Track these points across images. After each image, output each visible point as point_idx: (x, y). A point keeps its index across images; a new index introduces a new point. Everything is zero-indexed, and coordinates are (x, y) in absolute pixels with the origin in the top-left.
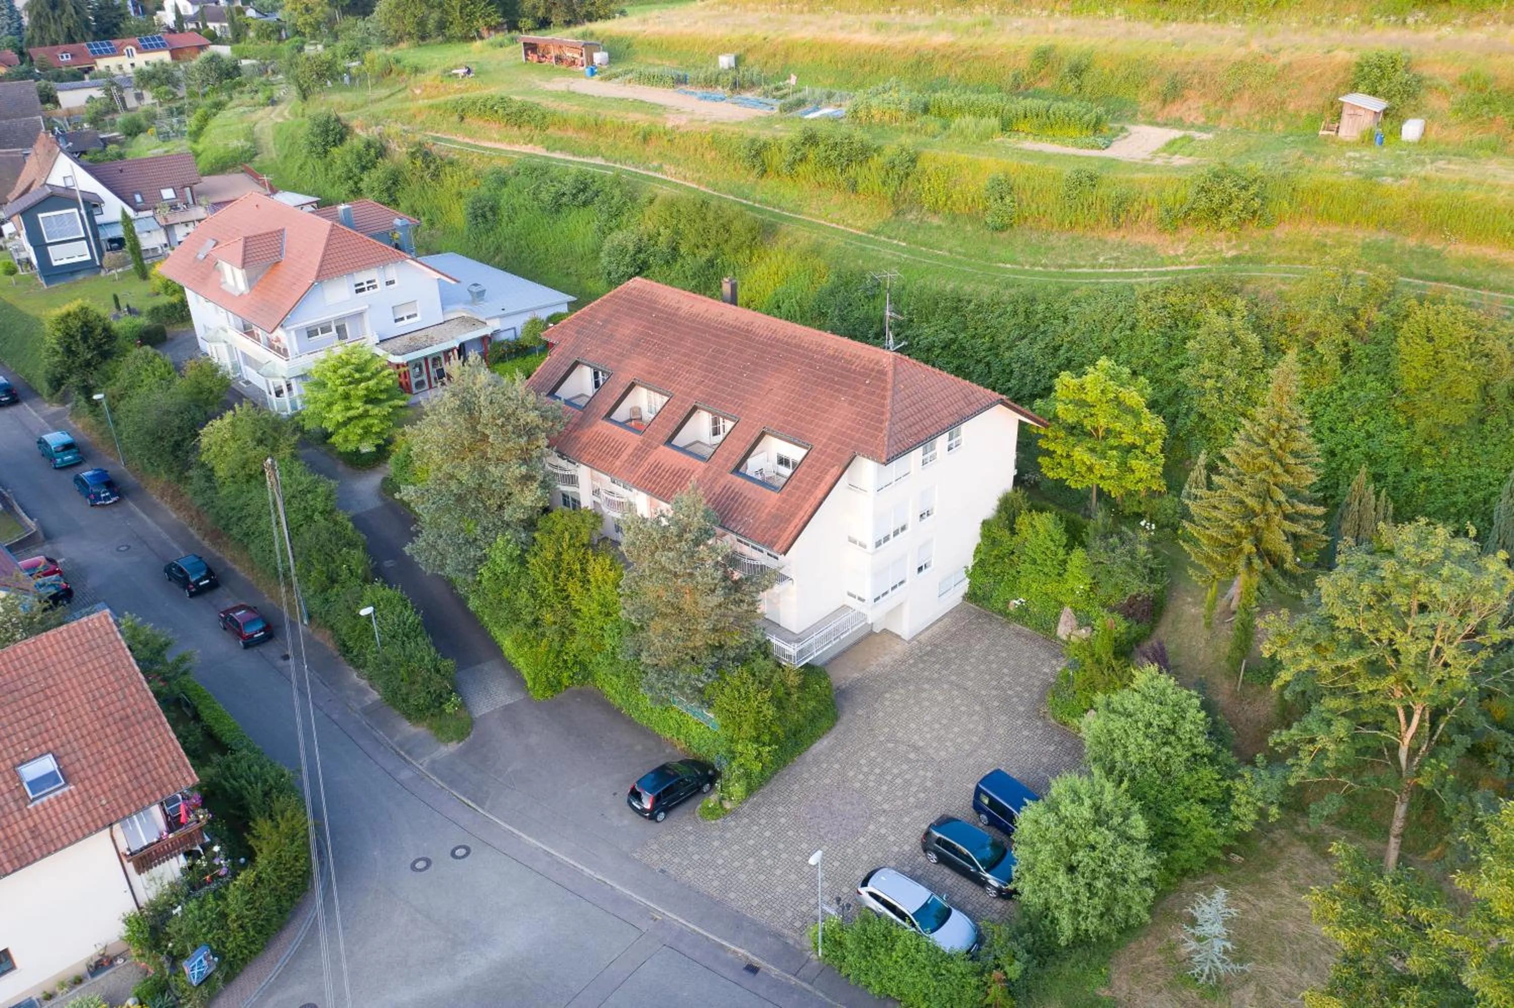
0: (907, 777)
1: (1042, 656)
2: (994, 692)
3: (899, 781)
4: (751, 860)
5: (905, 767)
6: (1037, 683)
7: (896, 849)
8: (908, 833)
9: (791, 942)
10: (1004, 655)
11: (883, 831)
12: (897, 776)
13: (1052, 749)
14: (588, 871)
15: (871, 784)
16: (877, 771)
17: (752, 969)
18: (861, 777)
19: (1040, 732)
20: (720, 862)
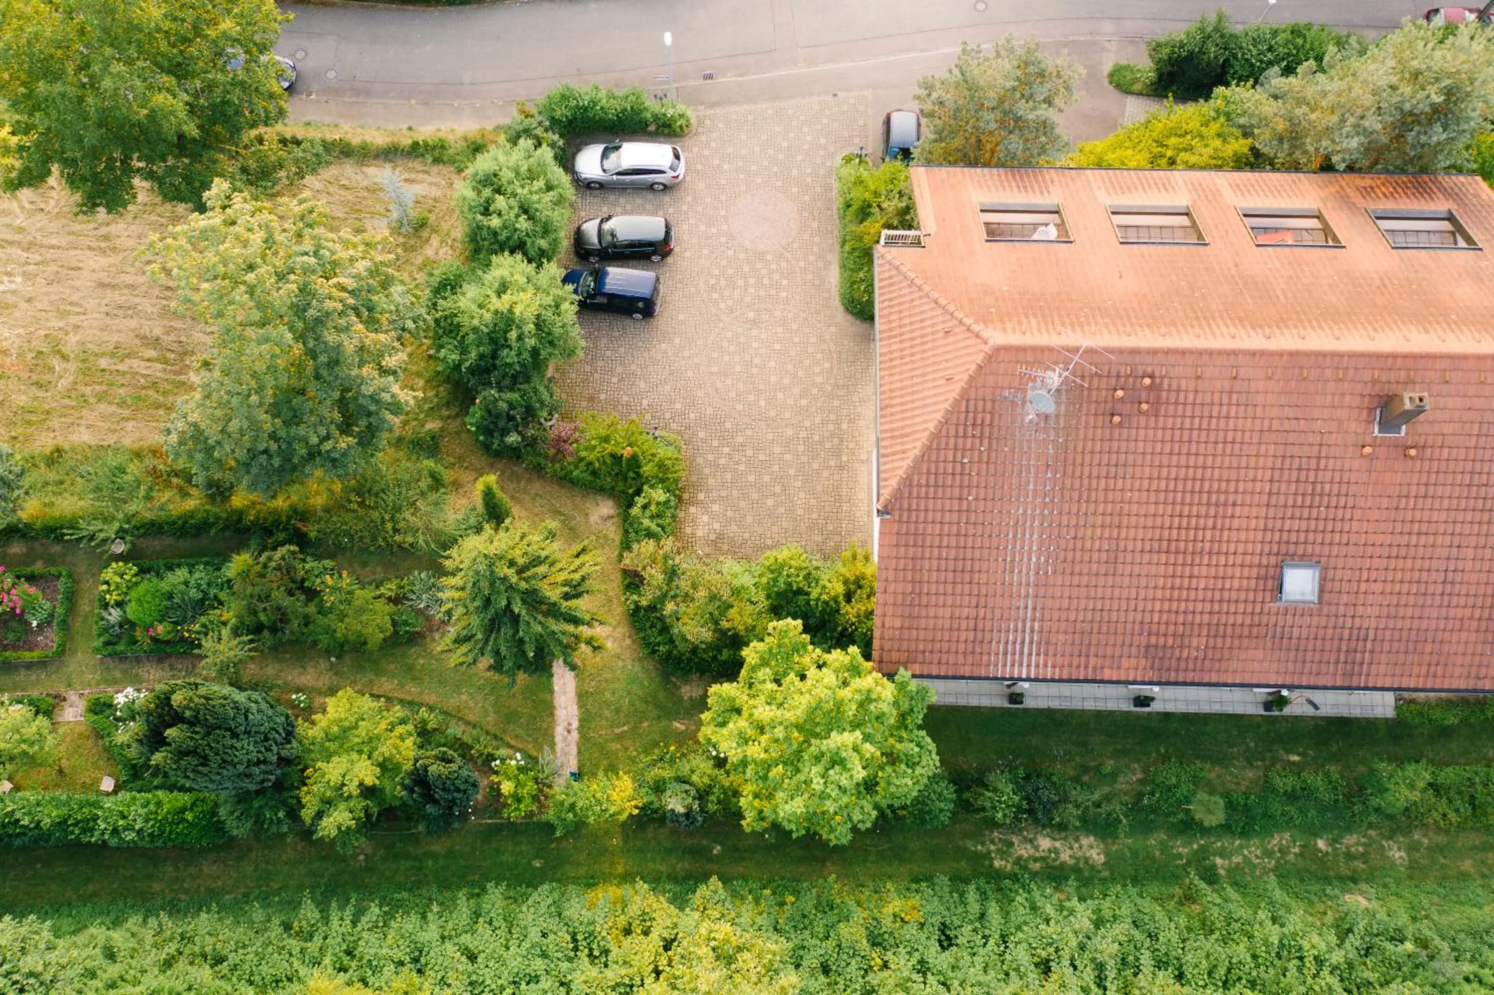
0: (737, 292)
1: (734, 528)
2: (740, 439)
3: (741, 282)
4: (785, 144)
5: (748, 299)
6: (711, 481)
7: (692, 221)
8: (695, 240)
9: (701, 107)
10: (770, 502)
11: (714, 230)
12: (746, 285)
13: (645, 402)
14: (883, 59)
15: (759, 266)
16: (766, 281)
17: (710, 77)
18: (773, 266)
19: (668, 415)
20: (805, 129)
